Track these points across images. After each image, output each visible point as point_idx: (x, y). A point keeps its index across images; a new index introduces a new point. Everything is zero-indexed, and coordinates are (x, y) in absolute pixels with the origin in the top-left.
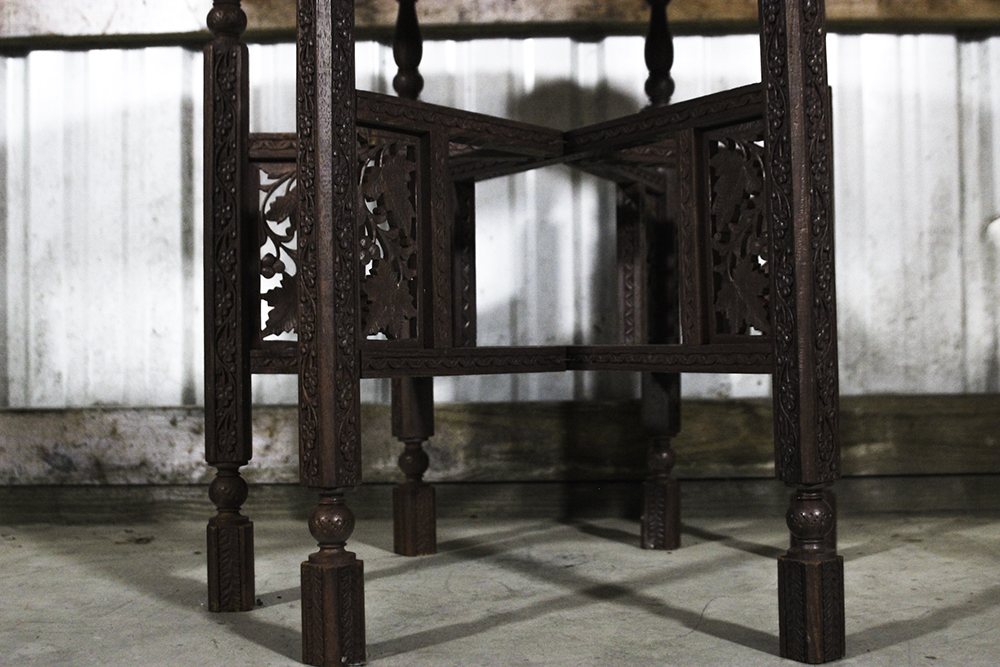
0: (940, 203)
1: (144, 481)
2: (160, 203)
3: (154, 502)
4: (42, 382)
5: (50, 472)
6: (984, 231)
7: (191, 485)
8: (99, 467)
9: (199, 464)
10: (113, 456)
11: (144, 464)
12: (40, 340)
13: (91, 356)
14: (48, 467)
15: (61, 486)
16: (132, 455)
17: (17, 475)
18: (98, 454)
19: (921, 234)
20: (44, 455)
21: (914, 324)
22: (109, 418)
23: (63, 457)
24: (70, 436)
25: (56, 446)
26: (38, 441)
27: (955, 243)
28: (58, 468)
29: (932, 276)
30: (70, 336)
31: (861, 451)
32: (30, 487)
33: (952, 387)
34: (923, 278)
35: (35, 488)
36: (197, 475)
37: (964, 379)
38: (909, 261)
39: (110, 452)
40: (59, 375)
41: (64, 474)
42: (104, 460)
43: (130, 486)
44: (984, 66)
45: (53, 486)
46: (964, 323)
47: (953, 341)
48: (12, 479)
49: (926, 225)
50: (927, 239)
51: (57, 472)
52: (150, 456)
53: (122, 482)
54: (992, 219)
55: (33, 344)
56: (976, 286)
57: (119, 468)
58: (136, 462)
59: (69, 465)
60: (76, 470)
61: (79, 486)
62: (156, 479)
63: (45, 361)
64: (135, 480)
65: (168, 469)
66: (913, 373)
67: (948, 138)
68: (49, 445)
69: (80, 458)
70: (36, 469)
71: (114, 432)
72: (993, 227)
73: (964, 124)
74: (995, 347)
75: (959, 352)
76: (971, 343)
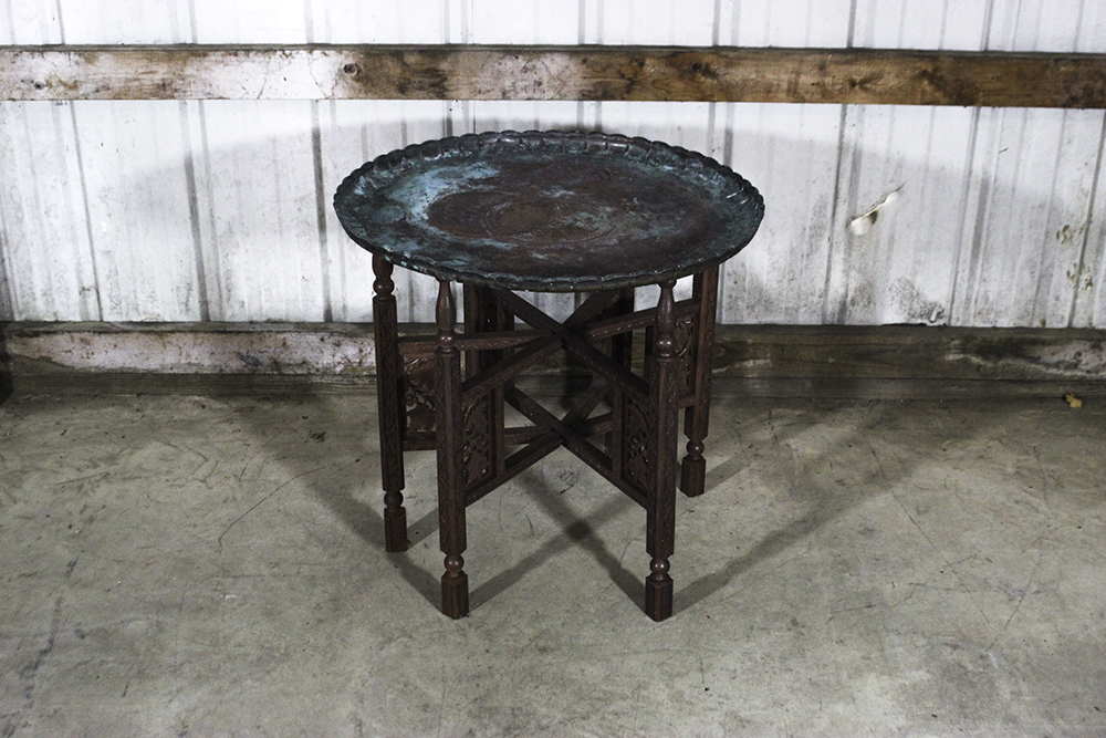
0: (819, 211)
1: (305, 372)
2: (302, 199)
3: (312, 383)
4: (232, 306)
5: (245, 367)
6: (848, 224)
7: (335, 375)
8: (276, 364)
9: (339, 363)
10: (284, 357)
11: (304, 362)
12: (228, 282)
13: (263, 291)
14: (243, 363)
15: (252, 374)
16: (297, 357)
17: (224, 367)
18: (275, 356)
19: (804, 229)
20: (242, 358)
21: (793, 283)
22: (282, 336)
23: (253, 358)
25: (248, 352)
26: (236, 349)
27: (827, 234)
28: (250, 364)
29: (808, 255)
30: (248, 279)
31: (750, 364)
32: (232, 375)
33: (815, 320)
34: (802, 256)
35: (236, 376)
36: (338, 369)
37: (824, 315)
38: (794, 245)
39: (282, 356)
40: (243, 302)
41: (254, 368)
42: (279, 360)
43: (297, 375)
44: (861, 120)
45: (247, 374)
46: (828, 280)
47: (818, 293)
48: (221, 370)
49: (809, 223)
50: (807, 232)
51: (250, 367)
52: (308, 359)
53: (291, 373)
54: (854, 218)
55: (223, 285)
56: (838, 257)
57: (289, 365)
58: (299, 361)
59: (257, 363)
60: (261, 365)
61: (264, 375)
62: (313, 371)
63: (232, 293)
64: (299, 372)
65: (320, 366)
66: (790, 311)
67: (830, 169)
68: (244, 352)
69: (264, 359)
70: (235, 365)
71: (285, 344)
72: (854, 223)
73: (843, 156)
74: (846, 295)
75: (822, 299)
76: (831, 291)
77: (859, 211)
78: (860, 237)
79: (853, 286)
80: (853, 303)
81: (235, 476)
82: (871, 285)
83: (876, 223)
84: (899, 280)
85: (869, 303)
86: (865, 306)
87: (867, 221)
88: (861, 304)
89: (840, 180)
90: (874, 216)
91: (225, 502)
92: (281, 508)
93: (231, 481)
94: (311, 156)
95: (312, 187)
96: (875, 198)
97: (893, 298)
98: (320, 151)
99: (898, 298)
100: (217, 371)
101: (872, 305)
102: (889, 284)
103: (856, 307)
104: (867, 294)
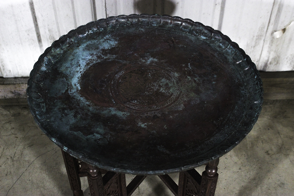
0: (261, 29)
2: (29, 30)
4: (5, 72)
5: (15, 96)
6: (272, 33)
12: (2, 63)
13: (18, 66)
15: (18, 98)
17: (6, 96)
19: (254, 37)
20: (12, 92)
23: (17, 93)
24: (18, 88)
25: (15, 91)
26: (10, 90)
27: (263, 38)
28: (17, 95)
29: (254, 47)
30: (10, 62)
34: (252, 47)
35: (11, 100)
38: (249, 43)
40: (10, 71)
41: (18, 96)
45: (16, 98)
47: (256, 60)
48: (5, 97)
49: (256, 34)
50: (255, 38)
51: (17, 96)
54: (275, 31)
56: (267, 46)
59: (19, 94)
60: (21, 95)
61: (23, 98)
63: (5, 67)
67: (268, 12)
68: (13, 91)
70: (10, 95)
72: (275, 33)
73: (274, 6)
74: (268, 61)
75: (258, 63)
76: (262, 58)
77: (279, 28)
78: (277, 39)
79: (271, 57)
80: (270, 63)
81: (11, 157)
82: (279, 57)
83: (285, 33)
84: (291, 55)
85: (277, 63)
86: (275, 65)
87: (281, 32)
88: (274, 64)
89: (272, 15)
90: (284, 30)
91: (6, 175)
92: (30, 178)
93: (9, 162)
94: (30, 13)
95: (32, 25)
96: (286, 23)
97: (287, 62)
98: (34, 9)
99: (289, 62)
100: (3, 98)
101: (278, 64)
102: (286, 57)
103: (271, 65)
104: (277, 60)
